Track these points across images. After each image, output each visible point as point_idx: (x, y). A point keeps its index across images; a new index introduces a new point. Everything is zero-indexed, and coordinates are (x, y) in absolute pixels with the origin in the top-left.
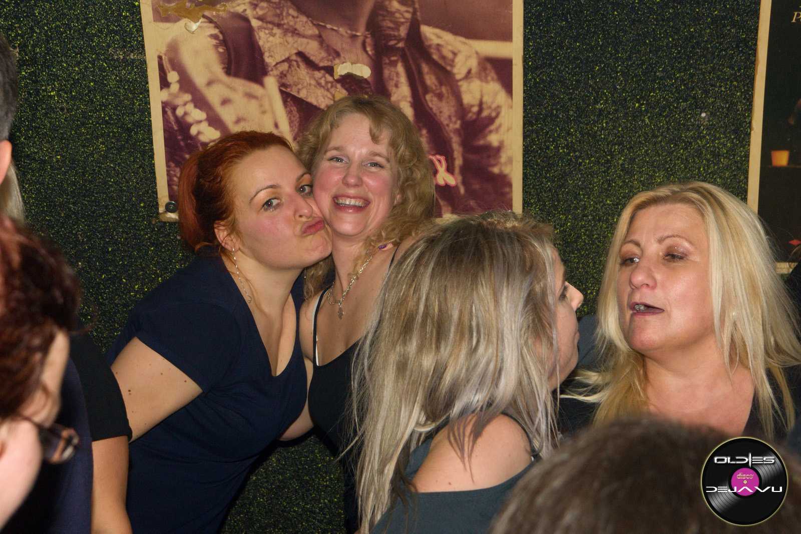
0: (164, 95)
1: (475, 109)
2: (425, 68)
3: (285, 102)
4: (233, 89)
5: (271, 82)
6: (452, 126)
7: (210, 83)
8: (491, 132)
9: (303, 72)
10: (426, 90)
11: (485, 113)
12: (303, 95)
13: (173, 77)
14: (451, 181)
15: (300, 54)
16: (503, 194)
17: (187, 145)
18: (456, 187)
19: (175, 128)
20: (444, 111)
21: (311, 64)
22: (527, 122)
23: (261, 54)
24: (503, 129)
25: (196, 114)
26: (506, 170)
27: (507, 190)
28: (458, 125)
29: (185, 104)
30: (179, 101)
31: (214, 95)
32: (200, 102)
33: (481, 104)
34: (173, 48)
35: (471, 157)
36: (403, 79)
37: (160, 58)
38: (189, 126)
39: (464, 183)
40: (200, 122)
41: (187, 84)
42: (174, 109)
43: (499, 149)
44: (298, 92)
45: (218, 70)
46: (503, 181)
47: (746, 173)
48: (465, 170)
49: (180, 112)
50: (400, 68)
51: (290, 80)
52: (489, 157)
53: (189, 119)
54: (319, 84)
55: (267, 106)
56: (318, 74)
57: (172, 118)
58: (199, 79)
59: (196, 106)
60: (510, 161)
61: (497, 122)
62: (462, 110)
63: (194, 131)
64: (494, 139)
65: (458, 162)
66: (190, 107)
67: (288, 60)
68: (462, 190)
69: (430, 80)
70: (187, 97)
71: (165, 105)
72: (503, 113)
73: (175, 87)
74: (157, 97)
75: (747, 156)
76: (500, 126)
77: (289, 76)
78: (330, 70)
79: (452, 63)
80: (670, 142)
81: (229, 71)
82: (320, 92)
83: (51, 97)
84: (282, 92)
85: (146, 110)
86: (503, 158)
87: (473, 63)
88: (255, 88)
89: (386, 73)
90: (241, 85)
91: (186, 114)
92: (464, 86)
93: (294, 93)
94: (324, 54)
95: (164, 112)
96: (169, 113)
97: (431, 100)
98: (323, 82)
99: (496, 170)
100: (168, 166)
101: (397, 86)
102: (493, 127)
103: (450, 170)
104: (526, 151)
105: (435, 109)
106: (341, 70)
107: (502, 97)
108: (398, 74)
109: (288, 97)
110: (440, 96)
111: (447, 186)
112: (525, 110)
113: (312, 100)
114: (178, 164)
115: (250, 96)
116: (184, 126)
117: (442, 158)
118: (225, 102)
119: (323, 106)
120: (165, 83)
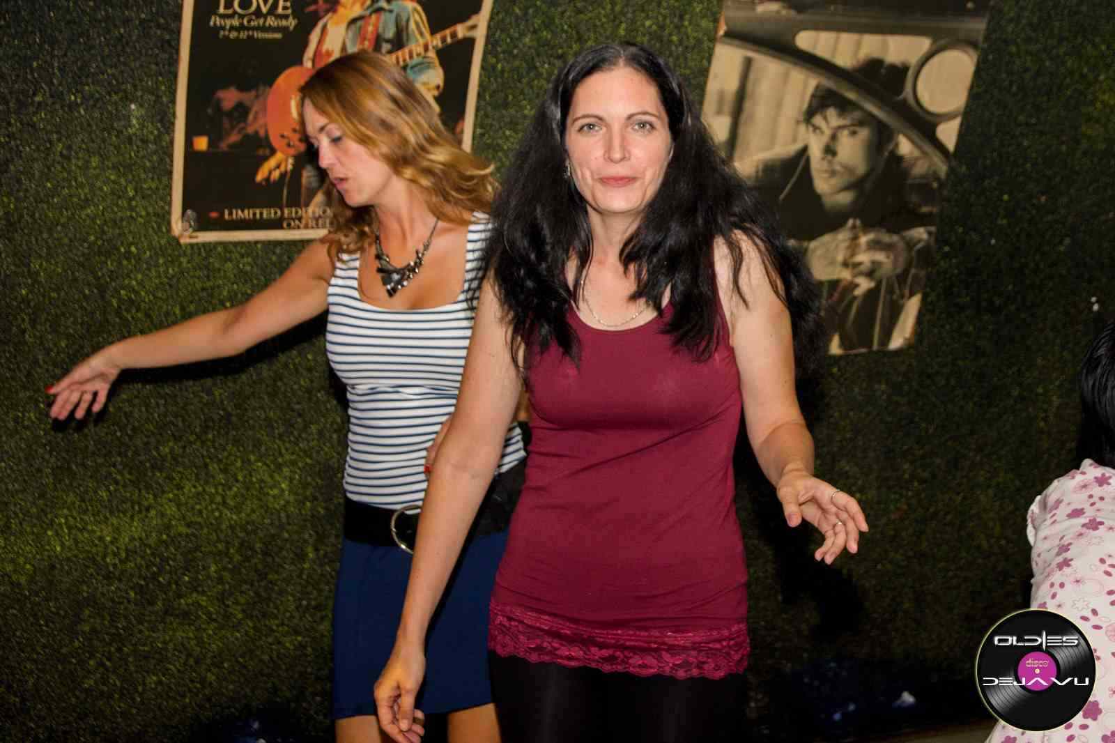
47: (171, 156)
75: (172, 142)
80: (104, 129)
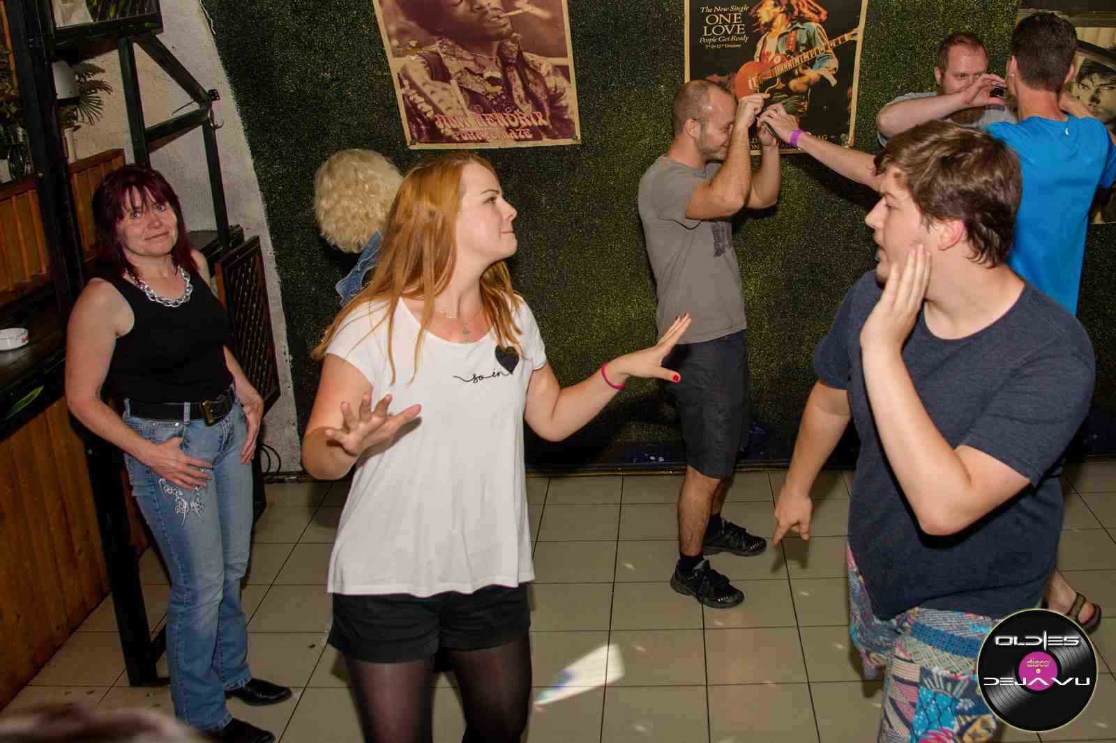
0: (403, 91)
1: (553, 90)
2: (527, 72)
3: (462, 92)
4: (436, 87)
5: (454, 82)
6: (543, 98)
7: (424, 84)
8: (562, 100)
9: (469, 76)
10: (529, 82)
11: (558, 91)
12: (470, 87)
13: (406, 82)
14: (546, 123)
15: (466, 68)
16: (571, 128)
17: (417, 113)
18: (548, 126)
19: (410, 105)
20: (538, 91)
21: (473, 73)
22: (579, 94)
23: (447, 69)
24: (567, 99)
25: (419, 99)
26: (571, 117)
27: (572, 126)
28: (546, 97)
29: (414, 94)
30: (410, 94)
31: (426, 90)
32: (421, 93)
33: (556, 88)
34: (404, 69)
35: (553, 111)
36: (517, 77)
37: (398, 74)
38: (416, 105)
39: (551, 123)
40: (421, 103)
41: (413, 85)
42: (408, 98)
43: (567, 107)
44: (467, 85)
45: (427, 78)
46: (569, 123)
48: (552, 117)
49: (411, 98)
50: (515, 72)
51: (462, 80)
52: (562, 111)
53: (416, 102)
54: (477, 82)
55: (453, 94)
56: (476, 77)
57: (408, 101)
58: (419, 84)
59: (419, 95)
60: (572, 113)
61: (565, 94)
62: (547, 90)
63: (419, 107)
64: (563, 103)
65: (548, 114)
66: (416, 96)
67: (461, 72)
68: (551, 127)
69: (531, 77)
70: (414, 91)
71: (404, 96)
72: (567, 90)
73: (407, 87)
74: (399, 92)
76: (566, 97)
77: (462, 79)
78: (481, 75)
79: (540, 68)
81: (432, 78)
82: (478, 85)
83: (349, 95)
84: (460, 87)
85: (395, 99)
86: (569, 111)
87: (550, 68)
88: (445, 85)
89: (509, 75)
90: (438, 83)
91: (414, 99)
92: (547, 79)
93: (465, 87)
94: (477, 68)
95: (404, 99)
96: (406, 99)
97: (532, 87)
98: (479, 81)
99: (566, 117)
100: (409, 124)
101: (515, 80)
102: (562, 97)
103: (544, 118)
104: (580, 107)
105: (534, 91)
106: (487, 74)
107: (565, 83)
108: (514, 75)
109: (462, 89)
110: (536, 84)
111: (543, 126)
112: (577, 88)
113: (474, 89)
114: (413, 123)
115: (444, 89)
116: (414, 105)
117: (540, 113)
118: (433, 92)
119: (480, 92)
120: (402, 86)
